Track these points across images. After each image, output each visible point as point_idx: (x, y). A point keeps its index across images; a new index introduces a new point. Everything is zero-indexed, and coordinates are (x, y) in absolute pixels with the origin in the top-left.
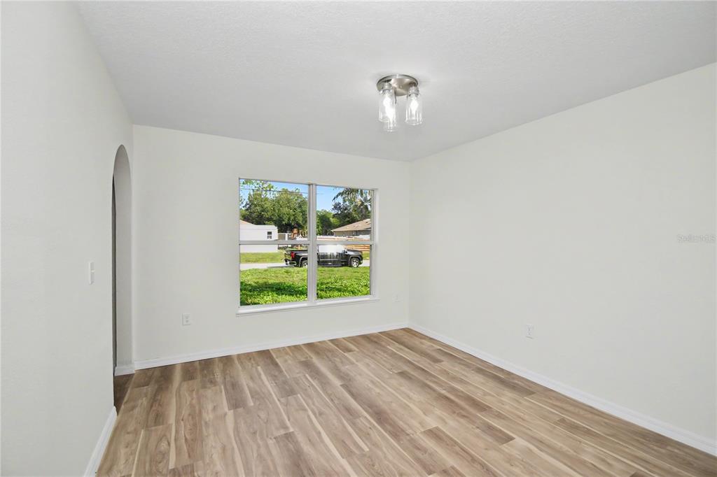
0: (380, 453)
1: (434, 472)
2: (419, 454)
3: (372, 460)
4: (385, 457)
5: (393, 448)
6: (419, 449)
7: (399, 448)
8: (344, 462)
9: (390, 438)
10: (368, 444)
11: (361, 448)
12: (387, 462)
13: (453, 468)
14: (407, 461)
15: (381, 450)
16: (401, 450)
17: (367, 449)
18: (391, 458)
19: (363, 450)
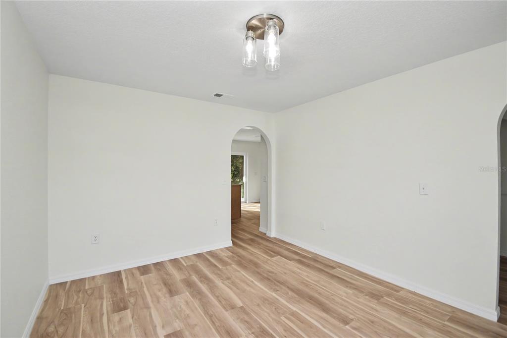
0: (274, 317)
1: (240, 308)
2: (246, 318)
3: (277, 311)
4: (269, 314)
5: (265, 321)
6: (246, 321)
7: (260, 321)
8: (294, 309)
9: (268, 329)
10: (283, 322)
11: (287, 319)
12: (268, 311)
13: (227, 311)
14: (256, 313)
15: (273, 319)
16: (259, 320)
17: (283, 318)
18: (266, 314)
19: (284, 317)
